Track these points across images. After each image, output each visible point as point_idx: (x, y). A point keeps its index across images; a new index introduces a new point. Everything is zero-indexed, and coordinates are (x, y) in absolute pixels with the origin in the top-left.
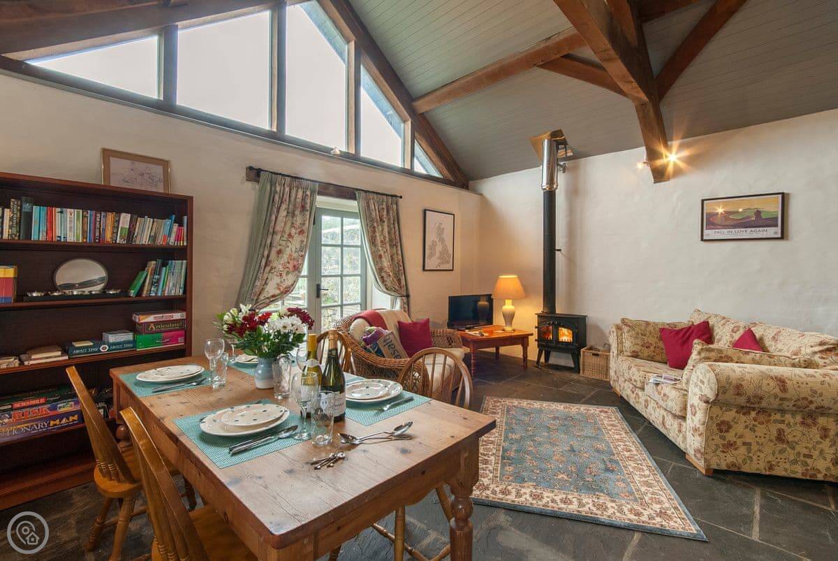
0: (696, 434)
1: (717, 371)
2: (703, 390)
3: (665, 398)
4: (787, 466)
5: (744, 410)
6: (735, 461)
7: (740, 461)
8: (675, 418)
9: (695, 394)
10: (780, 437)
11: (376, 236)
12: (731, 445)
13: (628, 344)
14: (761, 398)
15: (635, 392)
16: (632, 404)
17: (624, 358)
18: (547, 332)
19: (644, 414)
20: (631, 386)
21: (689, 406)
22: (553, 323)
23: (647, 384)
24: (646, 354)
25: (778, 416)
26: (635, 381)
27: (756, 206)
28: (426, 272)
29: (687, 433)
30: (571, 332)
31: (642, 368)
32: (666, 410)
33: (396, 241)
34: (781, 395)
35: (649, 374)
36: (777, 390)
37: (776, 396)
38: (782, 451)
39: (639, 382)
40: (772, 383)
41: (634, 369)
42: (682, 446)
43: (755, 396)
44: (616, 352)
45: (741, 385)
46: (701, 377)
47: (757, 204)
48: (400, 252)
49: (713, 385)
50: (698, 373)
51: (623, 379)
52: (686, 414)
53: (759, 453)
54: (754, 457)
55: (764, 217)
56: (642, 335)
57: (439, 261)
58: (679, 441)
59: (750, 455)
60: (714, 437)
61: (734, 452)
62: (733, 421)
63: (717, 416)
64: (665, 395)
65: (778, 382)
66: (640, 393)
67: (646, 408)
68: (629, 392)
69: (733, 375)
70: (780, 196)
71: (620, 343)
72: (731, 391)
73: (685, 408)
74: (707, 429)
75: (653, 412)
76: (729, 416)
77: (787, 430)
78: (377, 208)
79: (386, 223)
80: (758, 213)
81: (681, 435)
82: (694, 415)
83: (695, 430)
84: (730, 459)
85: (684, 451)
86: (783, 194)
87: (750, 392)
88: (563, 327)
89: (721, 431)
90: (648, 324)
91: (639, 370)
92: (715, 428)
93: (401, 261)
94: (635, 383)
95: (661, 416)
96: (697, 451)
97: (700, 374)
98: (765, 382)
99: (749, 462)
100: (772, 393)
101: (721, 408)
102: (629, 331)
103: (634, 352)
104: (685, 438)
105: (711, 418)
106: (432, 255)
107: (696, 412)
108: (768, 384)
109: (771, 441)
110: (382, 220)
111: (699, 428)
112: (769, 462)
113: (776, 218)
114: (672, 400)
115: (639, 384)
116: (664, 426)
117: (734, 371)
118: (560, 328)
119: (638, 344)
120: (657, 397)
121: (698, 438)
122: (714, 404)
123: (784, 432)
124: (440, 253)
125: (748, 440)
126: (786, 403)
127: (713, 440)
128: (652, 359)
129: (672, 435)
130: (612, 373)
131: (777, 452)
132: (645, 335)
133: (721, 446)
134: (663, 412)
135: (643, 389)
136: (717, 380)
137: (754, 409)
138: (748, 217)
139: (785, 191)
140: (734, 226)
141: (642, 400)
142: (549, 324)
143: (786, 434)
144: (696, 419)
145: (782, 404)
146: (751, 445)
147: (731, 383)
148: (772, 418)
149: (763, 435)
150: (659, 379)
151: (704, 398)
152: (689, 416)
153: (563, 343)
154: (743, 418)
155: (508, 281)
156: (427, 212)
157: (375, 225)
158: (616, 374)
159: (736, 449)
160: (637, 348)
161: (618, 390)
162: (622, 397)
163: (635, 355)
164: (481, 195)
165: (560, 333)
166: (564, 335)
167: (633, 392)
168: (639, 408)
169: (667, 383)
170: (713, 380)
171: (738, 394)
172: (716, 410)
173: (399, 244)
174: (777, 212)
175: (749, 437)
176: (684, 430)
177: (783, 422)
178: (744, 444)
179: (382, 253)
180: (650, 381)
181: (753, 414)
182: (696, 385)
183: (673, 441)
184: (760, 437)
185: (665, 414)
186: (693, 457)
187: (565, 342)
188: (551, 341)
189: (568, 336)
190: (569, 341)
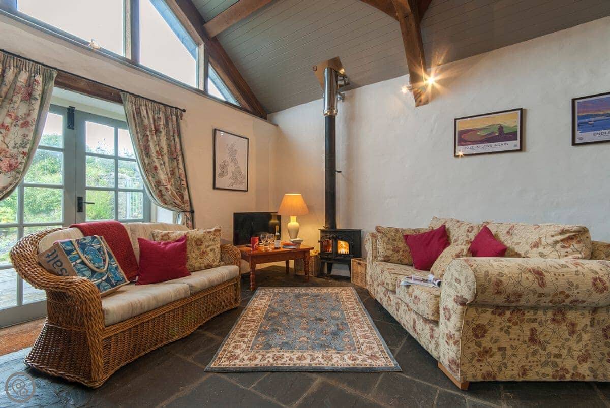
0: (451, 342)
1: (475, 266)
2: (459, 289)
3: (416, 301)
4: (539, 369)
5: (499, 310)
6: (491, 371)
7: (495, 369)
8: (426, 322)
9: (449, 296)
10: (533, 339)
11: (149, 146)
12: (487, 352)
13: (381, 249)
14: (520, 296)
15: (387, 296)
16: (385, 307)
17: (377, 263)
18: (327, 247)
19: (395, 317)
20: (384, 289)
21: (441, 309)
22: (333, 237)
23: (398, 286)
24: (395, 259)
25: (531, 315)
26: (388, 284)
27: (500, 123)
28: (215, 191)
29: (440, 340)
30: (348, 244)
31: (393, 271)
32: (416, 313)
33: (176, 154)
34: (540, 290)
35: (401, 276)
36: (536, 285)
37: (535, 292)
38: (534, 354)
39: (390, 285)
40: (531, 277)
41: (386, 273)
42: (434, 354)
43: (514, 294)
44: (371, 258)
45: (501, 281)
46: (456, 275)
47: (500, 120)
48: (181, 166)
49: (471, 284)
50: (453, 271)
51: (377, 283)
52: (438, 318)
53: (513, 358)
54: (508, 364)
55: (505, 132)
56: (392, 240)
57: (231, 181)
58: (431, 348)
59: (505, 361)
60: (470, 345)
61: (489, 359)
62: (488, 324)
63: (473, 320)
64: (416, 297)
65: (537, 276)
66: (392, 296)
67: (397, 311)
68: (382, 295)
69: (492, 272)
70: (519, 111)
71: (375, 249)
72: (491, 289)
73: (437, 311)
74: (463, 336)
75: (404, 316)
76: (486, 317)
77: (540, 330)
78: (151, 116)
79: (163, 133)
80: (501, 128)
81: (433, 342)
82: (449, 319)
83: (450, 337)
84: (486, 369)
85: (437, 359)
86: (521, 110)
87: (510, 290)
88: (341, 240)
89: (477, 337)
90: (397, 230)
91: (390, 273)
92: (471, 333)
93: (183, 176)
94: (387, 287)
95: (412, 320)
96: (452, 361)
97: (455, 272)
98: (524, 276)
99: (503, 369)
100: (531, 288)
101: (477, 310)
102: (382, 238)
103: (386, 256)
104: (437, 345)
105: (467, 323)
106: (223, 174)
107: (450, 316)
108: (527, 279)
109: (524, 342)
110: (157, 130)
111: (454, 335)
112: (523, 367)
113: (516, 132)
114: (423, 302)
115: (391, 288)
116: (415, 330)
117: (492, 266)
118: (339, 241)
119: (388, 249)
120: (407, 299)
121: (454, 347)
122: (471, 305)
123: (536, 331)
124: (233, 173)
125: (503, 345)
126: (544, 299)
127: (469, 347)
128: (400, 262)
129: (424, 341)
130: (368, 278)
131: (530, 355)
132: (395, 240)
133: (477, 354)
134: (414, 316)
135: (394, 292)
136: (476, 277)
137: (509, 308)
138: (493, 133)
139: (523, 108)
140: (482, 142)
141: (393, 303)
142: (330, 238)
143: (538, 333)
144: (451, 325)
145: (540, 300)
146: (505, 350)
147: (490, 280)
148: (526, 317)
149: (517, 338)
150: (409, 281)
151: (460, 300)
152: (442, 320)
153: (341, 254)
154: (498, 319)
155: (294, 199)
156: (217, 132)
157: (148, 133)
158: (371, 279)
159: (491, 356)
160: (389, 253)
161: (373, 294)
162: (376, 300)
163: (387, 260)
164: (277, 126)
165: (339, 245)
166: (342, 247)
167: (385, 295)
168: (391, 311)
169: (417, 285)
170: (472, 278)
171: (498, 293)
172: (472, 312)
173: (180, 158)
174: (517, 126)
175: (504, 341)
176: (436, 335)
177: (535, 320)
178: (500, 349)
179: (157, 164)
180: (401, 283)
181: (508, 314)
182: (450, 285)
183: (425, 347)
184: (515, 340)
185: (415, 317)
186: (447, 368)
187: (343, 254)
188: (331, 254)
189: (345, 248)
190: (346, 253)
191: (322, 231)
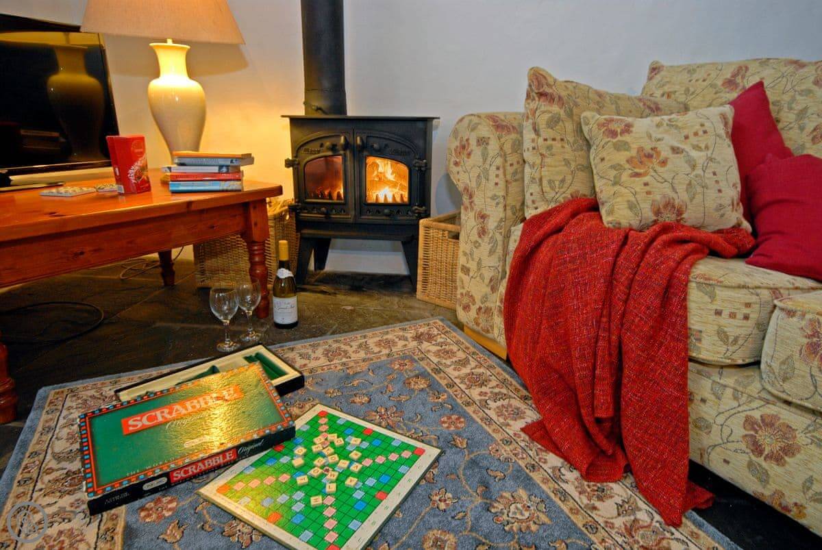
18: (327, 176)
22: (347, 146)
30: (404, 169)
88: (380, 153)
118: (370, 160)
142: (333, 148)
153: (379, 207)
165: (371, 176)
166: (382, 181)
187: (386, 205)
188: (341, 206)
189: (394, 185)
190: (398, 200)
191: (295, 121)
